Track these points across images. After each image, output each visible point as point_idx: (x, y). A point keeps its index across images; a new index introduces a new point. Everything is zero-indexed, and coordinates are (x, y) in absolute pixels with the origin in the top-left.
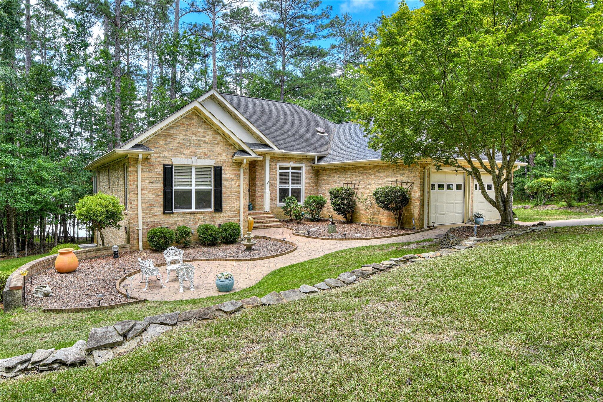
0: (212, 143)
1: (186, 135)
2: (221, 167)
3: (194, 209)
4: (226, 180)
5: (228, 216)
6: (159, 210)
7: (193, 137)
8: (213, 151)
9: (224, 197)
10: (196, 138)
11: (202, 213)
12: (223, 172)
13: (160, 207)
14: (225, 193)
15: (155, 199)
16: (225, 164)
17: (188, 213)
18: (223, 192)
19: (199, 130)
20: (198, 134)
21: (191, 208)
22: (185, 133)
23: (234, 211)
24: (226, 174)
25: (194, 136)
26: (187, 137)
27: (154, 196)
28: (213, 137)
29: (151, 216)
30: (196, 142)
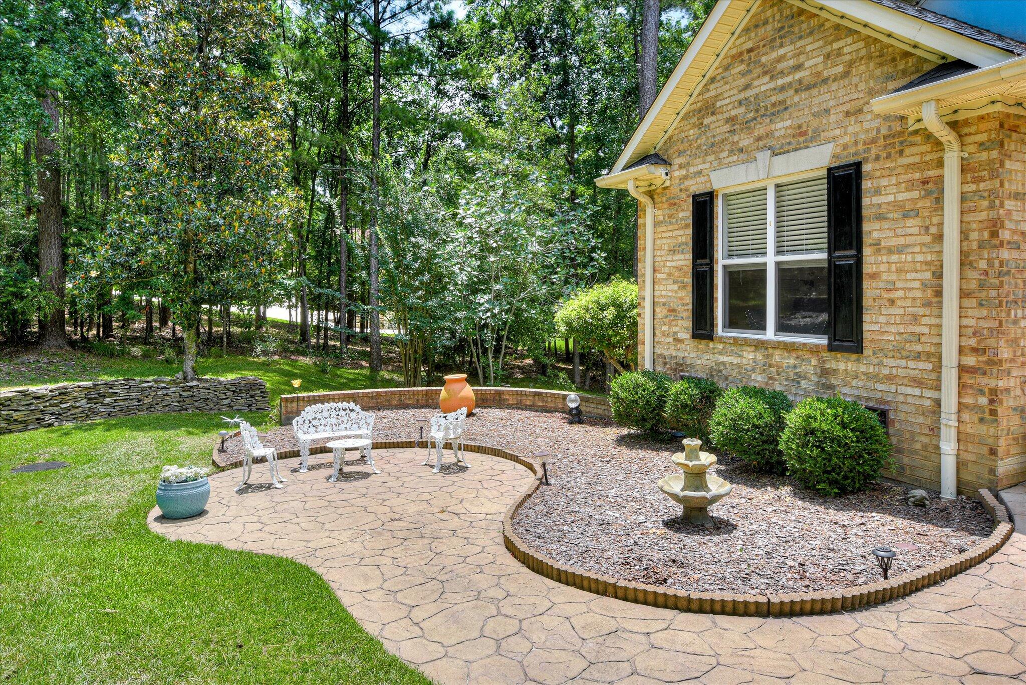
0: (825, 81)
1: (747, 87)
2: (858, 165)
3: (770, 333)
4: (880, 217)
5: (890, 379)
6: (683, 326)
7: (763, 85)
8: (827, 111)
9: (870, 290)
10: (772, 85)
11: (789, 348)
12: (866, 185)
13: (687, 319)
14: (874, 276)
15: (680, 294)
16: (874, 151)
17: (746, 343)
18: (867, 269)
19: (781, 52)
20: (780, 66)
21: (763, 327)
22: (743, 81)
23: (918, 356)
24: (877, 192)
25: (767, 78)
26: (748, 93)
27: (675, 287)
28: (828, 56)
29: (671, 340)
30: (773, 99)
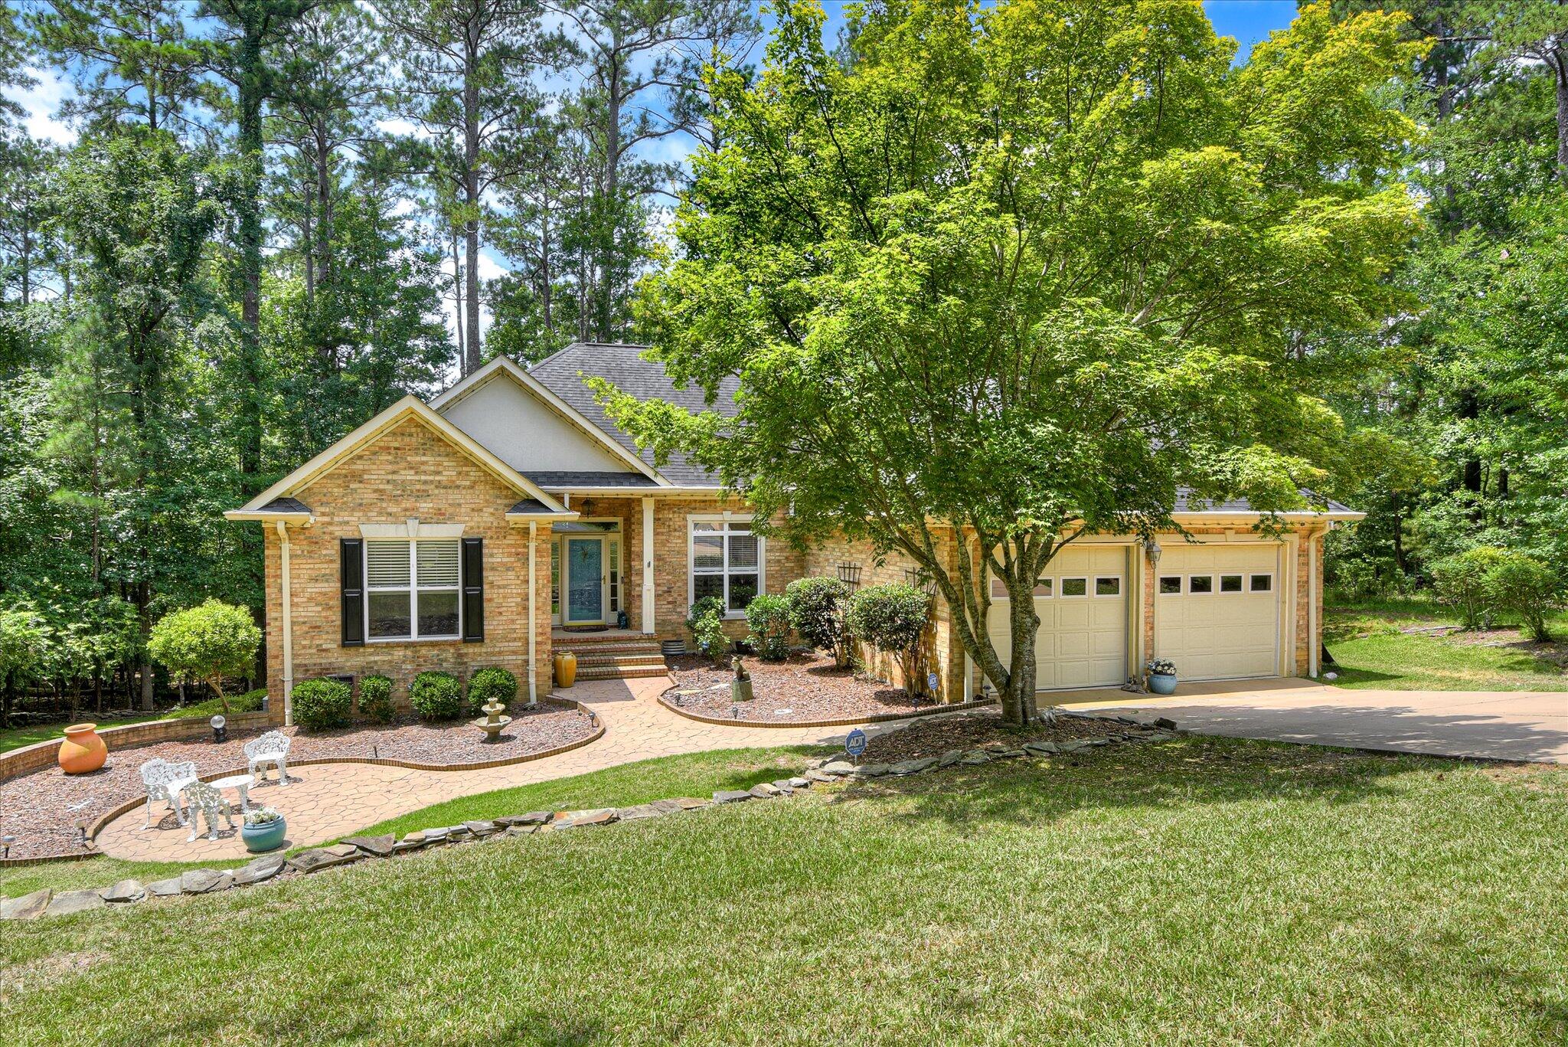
0: (458, 487)
1: (394, 472)
2: (481, 540)
3: (414, 636)
4: (493, 569)
5: (500, 653)
6: (331, 640)
7: (409, 476)
8: (459, 505)
9: (487, 607)
10: (417, 478)
11: (433, 644)
12: (485, 551)
13: (334, 632)
14: (490, 600)
15: (324, 614)
16: (489, 534)
17: (398, 645)
18: (485, 596)
19: (424, 459)
20: (423, 468)
21: (409, 633)
22: (390, 467)
23: (515, 640)
24: (492, 556)
25: (412, 472)
26: (395, 477)
27: (319, 609)
28: (460, 473)
29: (314, 651)
30: (418, 487)
